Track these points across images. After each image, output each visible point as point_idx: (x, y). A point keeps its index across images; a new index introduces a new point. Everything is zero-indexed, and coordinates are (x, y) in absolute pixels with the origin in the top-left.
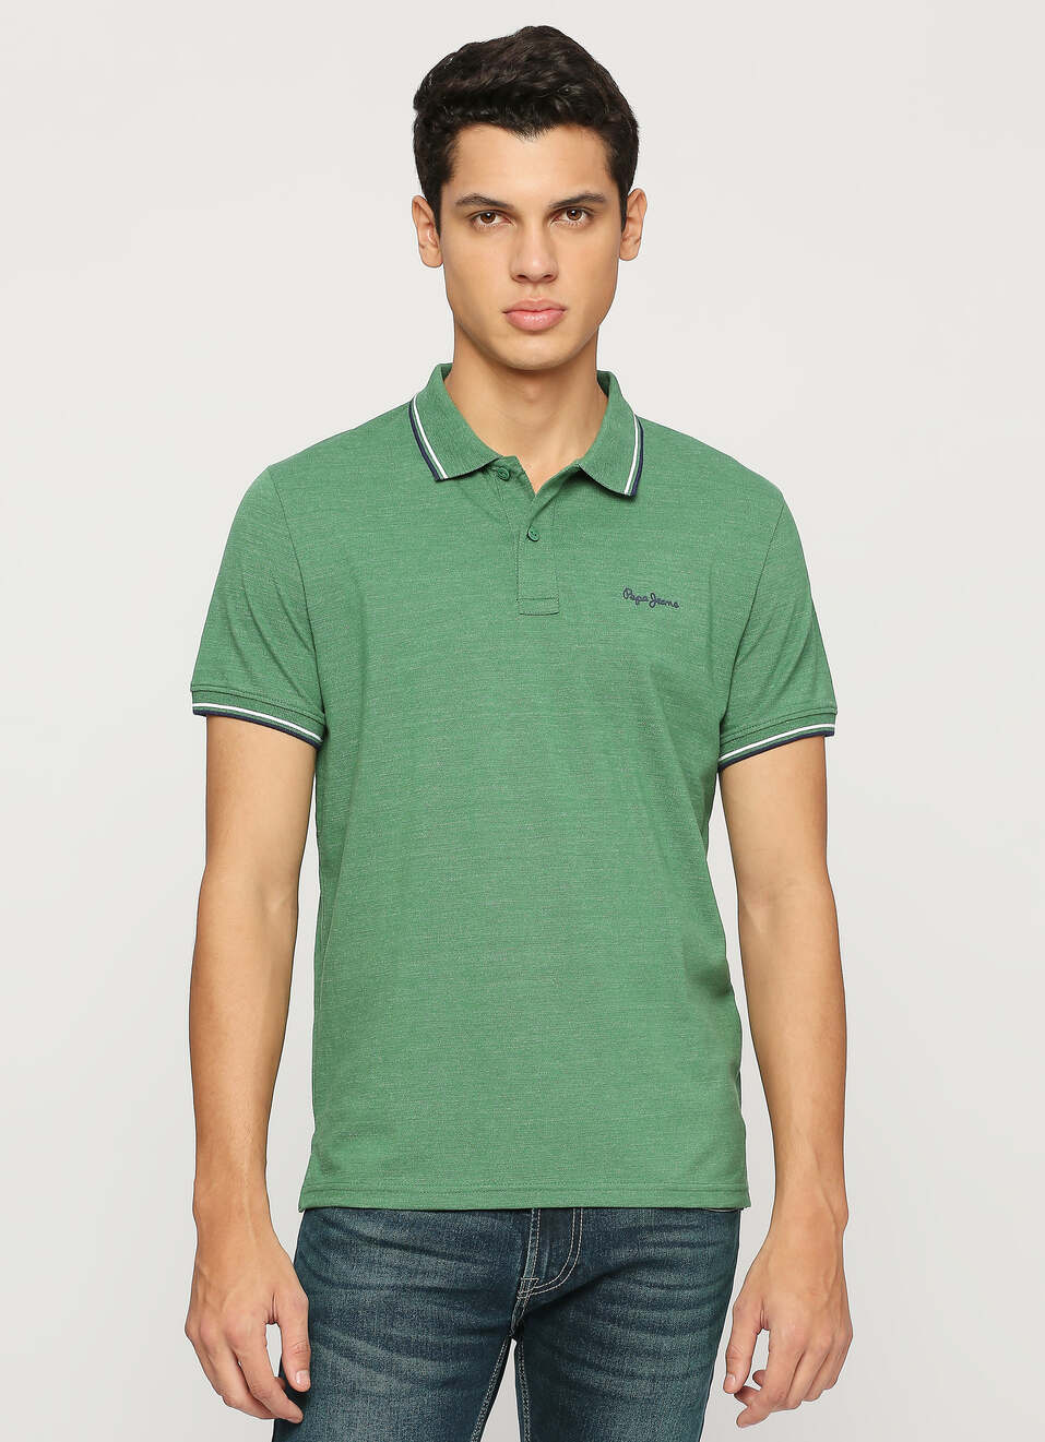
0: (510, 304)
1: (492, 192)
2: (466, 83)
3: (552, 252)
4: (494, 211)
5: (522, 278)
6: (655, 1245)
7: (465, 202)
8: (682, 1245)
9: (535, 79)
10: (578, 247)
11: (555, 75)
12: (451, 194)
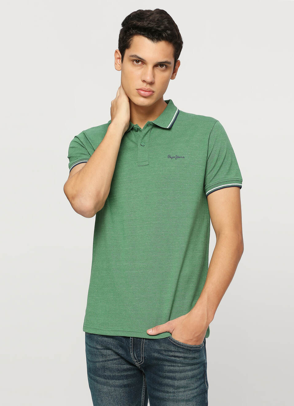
2: (139, 23)
5: (144, 81)
7: (132, 56)
11: (164, 27)
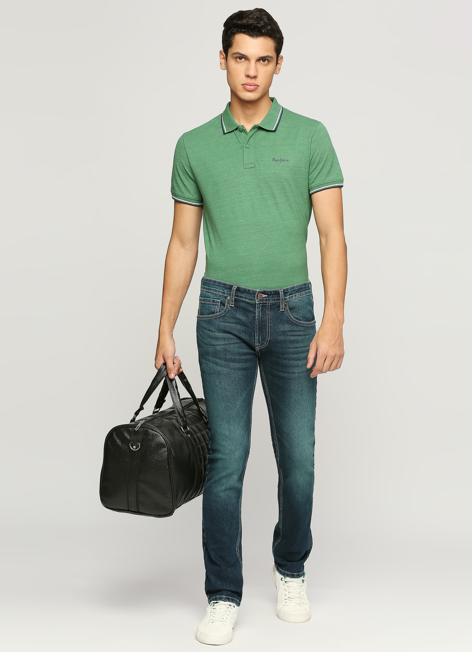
0: (244, 83)
1: (243, 52)
2: (239, 22)
3: (257, 71)
4: (242, 57)
5: (248, 76)
6: (290, 336)
7: (235, 53)
8: (298, 336)
9: (258, 23)
10: (264, 70)
11: (264, 23)
12: (231, 51)
